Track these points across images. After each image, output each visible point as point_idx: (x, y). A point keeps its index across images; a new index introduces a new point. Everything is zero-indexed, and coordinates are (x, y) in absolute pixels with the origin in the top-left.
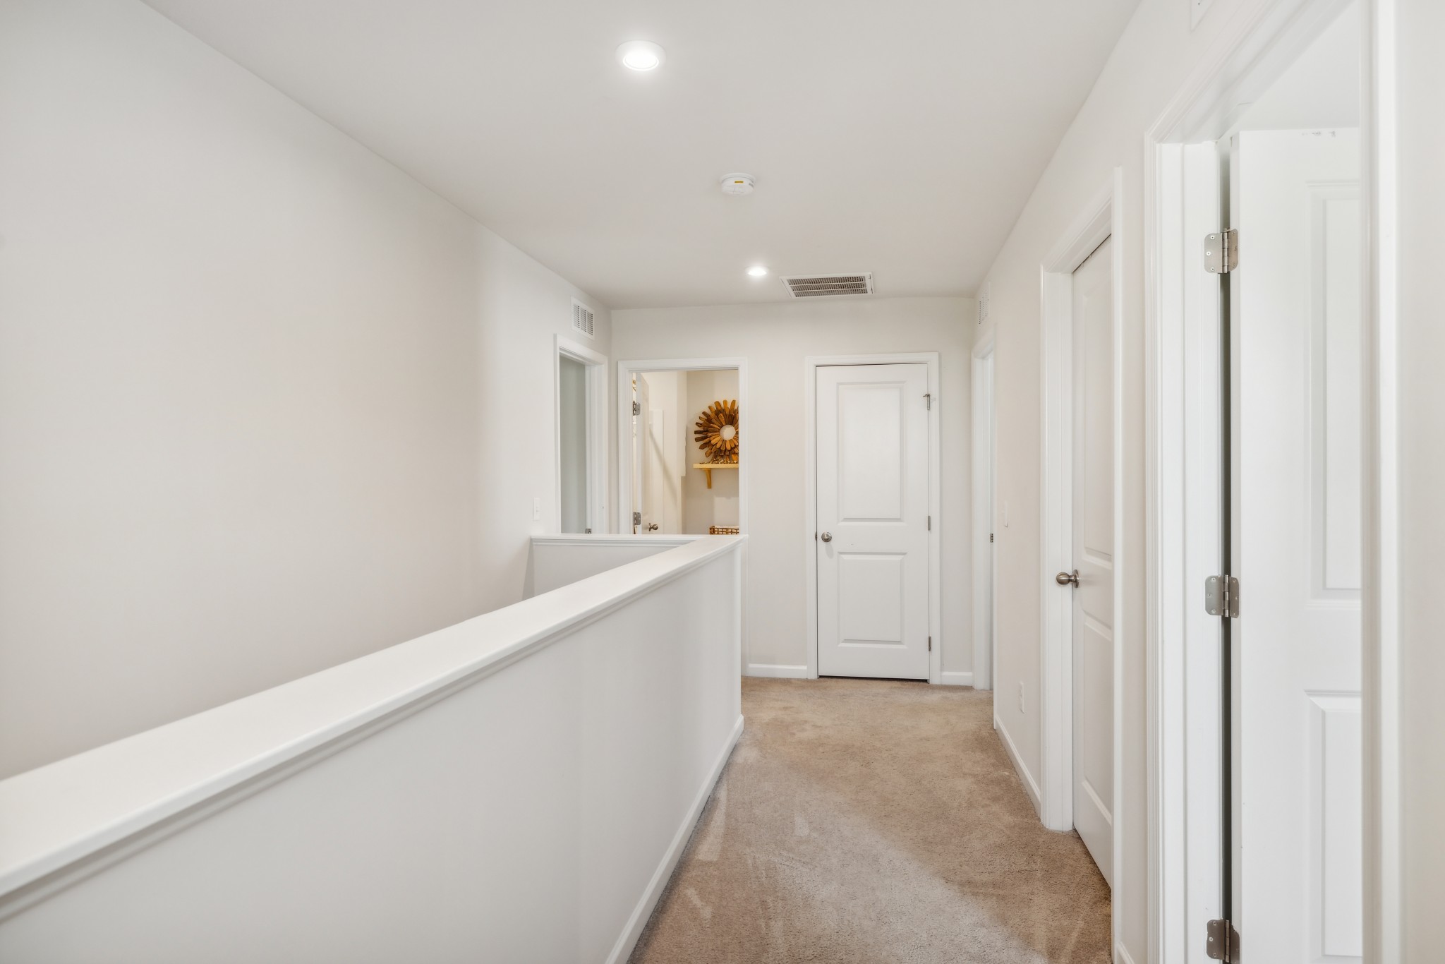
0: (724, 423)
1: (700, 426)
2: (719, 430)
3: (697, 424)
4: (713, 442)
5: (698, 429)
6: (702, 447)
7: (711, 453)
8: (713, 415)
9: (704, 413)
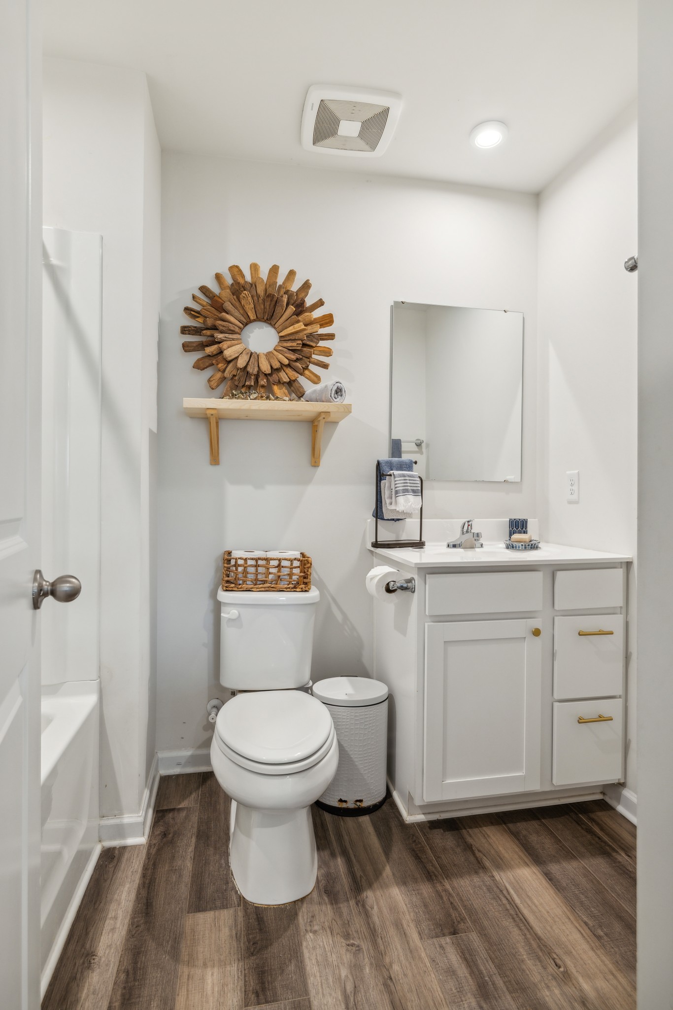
0: (252, 316)
1: (194, 317)
2: (241, 329)
3: (187, 310)
4: (229, 353)
5: (189, 322)
6: (199, 366)
7: (224, 379)
8: (226, 294)
9: (204, 289)
